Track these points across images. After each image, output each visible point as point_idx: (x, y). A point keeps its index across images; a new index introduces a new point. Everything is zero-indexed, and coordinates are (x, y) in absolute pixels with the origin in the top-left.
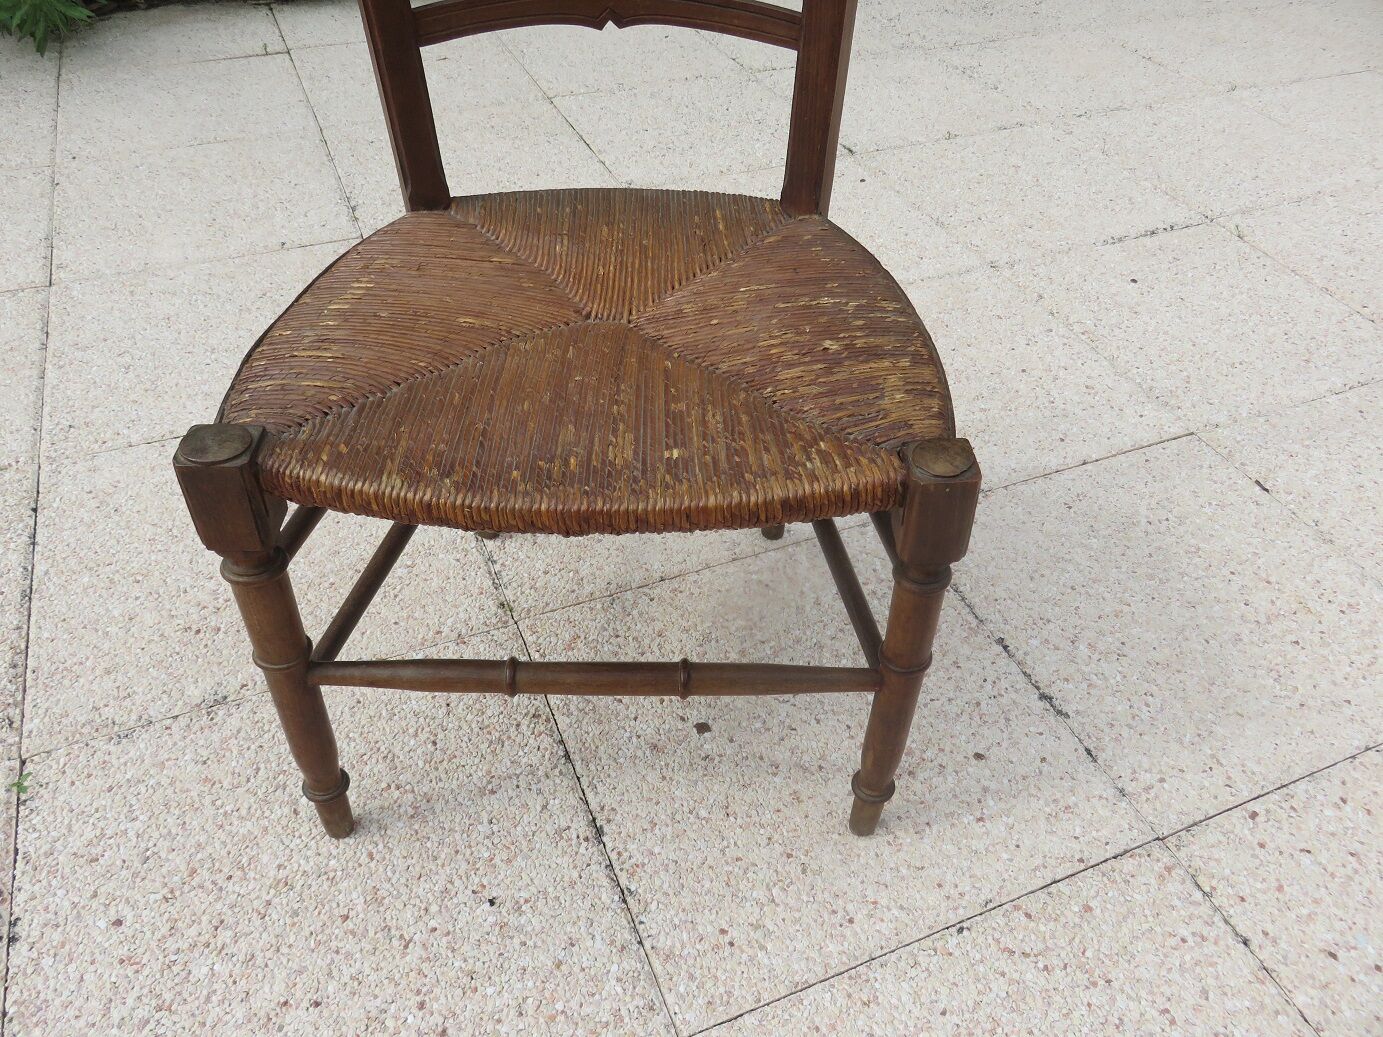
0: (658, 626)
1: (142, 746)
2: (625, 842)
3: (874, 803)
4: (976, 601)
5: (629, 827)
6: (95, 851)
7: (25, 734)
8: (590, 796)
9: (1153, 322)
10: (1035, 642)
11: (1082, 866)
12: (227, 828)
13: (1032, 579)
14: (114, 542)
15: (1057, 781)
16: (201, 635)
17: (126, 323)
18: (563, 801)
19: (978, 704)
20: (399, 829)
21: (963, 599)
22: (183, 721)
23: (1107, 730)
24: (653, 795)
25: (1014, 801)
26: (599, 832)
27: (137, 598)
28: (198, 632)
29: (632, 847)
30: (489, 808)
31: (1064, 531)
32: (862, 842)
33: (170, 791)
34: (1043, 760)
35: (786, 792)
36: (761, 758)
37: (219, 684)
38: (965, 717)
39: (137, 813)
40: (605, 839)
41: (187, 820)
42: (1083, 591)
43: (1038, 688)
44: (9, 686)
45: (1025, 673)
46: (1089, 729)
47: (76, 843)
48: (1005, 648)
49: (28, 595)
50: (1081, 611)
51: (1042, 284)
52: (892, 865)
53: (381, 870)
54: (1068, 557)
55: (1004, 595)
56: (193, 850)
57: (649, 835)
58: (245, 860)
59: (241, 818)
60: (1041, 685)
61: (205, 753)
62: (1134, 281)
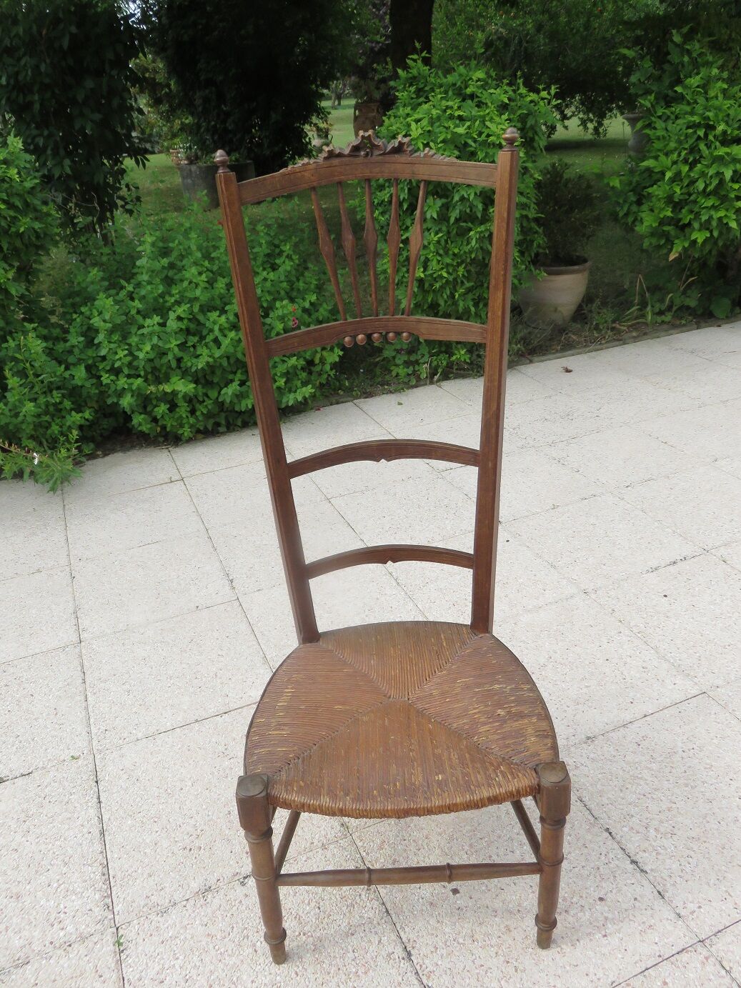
0: (425, 832)
1: (174, 917)
2: (423, 960)
3: (547, 931)
4: (592, 807)
5: (424, 951)
6: (162, 977)
7: (116, 913)
8: (402, 934)
9: (678, 622)
10: (625, 829)
11: (661, 959)
12: (223, 961)
13: (621, 790)
14: (139, 799)
15: (644, 911)
16: (192, 851)
17: (123, 663)
18: (389, 937)
19: (598, 868)
20: (308, 958)
21: (585, 806)
22: (191, 902)
23: (668, 879)
24: (434, 932)
25: (621, 924)
26: (409, 954)
27: (157, 832)
28: (191, 849)
29: (427, 962)
30: (352, 944)
31: (637, 760)
32: (544, 953)
33: (192, 942)
34: (635, 899)
35: (502, 926)
36: (487, 907)
37: (206, 880)
38: (592, 877)
39: (178, 955)
40: (412, 958)
41: (202, 957)
42: (649, 796)
43: (630, 857)
44: (103, 886)
45: (622, 848)
46: (659, 879)
47: (152, 973)
48: (610, 833)
49: (102, 833)
50: (650, 809)
51: (614, 602)
52: (561, 965)
53: (303, 981)
54: (640, 776)
55: (607, 802)
56: (209, 974)
57: (434, 954)
58: (235, 979)
59: (229, 955)
60: (631, 855)
61: (205, 920)
62: (665, 596)
